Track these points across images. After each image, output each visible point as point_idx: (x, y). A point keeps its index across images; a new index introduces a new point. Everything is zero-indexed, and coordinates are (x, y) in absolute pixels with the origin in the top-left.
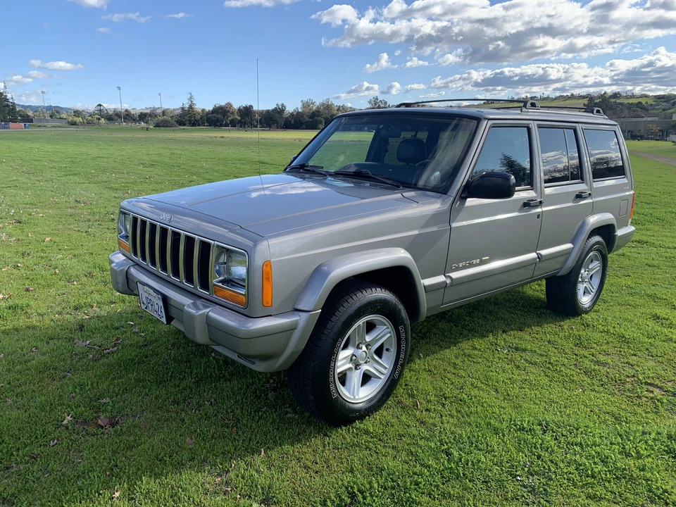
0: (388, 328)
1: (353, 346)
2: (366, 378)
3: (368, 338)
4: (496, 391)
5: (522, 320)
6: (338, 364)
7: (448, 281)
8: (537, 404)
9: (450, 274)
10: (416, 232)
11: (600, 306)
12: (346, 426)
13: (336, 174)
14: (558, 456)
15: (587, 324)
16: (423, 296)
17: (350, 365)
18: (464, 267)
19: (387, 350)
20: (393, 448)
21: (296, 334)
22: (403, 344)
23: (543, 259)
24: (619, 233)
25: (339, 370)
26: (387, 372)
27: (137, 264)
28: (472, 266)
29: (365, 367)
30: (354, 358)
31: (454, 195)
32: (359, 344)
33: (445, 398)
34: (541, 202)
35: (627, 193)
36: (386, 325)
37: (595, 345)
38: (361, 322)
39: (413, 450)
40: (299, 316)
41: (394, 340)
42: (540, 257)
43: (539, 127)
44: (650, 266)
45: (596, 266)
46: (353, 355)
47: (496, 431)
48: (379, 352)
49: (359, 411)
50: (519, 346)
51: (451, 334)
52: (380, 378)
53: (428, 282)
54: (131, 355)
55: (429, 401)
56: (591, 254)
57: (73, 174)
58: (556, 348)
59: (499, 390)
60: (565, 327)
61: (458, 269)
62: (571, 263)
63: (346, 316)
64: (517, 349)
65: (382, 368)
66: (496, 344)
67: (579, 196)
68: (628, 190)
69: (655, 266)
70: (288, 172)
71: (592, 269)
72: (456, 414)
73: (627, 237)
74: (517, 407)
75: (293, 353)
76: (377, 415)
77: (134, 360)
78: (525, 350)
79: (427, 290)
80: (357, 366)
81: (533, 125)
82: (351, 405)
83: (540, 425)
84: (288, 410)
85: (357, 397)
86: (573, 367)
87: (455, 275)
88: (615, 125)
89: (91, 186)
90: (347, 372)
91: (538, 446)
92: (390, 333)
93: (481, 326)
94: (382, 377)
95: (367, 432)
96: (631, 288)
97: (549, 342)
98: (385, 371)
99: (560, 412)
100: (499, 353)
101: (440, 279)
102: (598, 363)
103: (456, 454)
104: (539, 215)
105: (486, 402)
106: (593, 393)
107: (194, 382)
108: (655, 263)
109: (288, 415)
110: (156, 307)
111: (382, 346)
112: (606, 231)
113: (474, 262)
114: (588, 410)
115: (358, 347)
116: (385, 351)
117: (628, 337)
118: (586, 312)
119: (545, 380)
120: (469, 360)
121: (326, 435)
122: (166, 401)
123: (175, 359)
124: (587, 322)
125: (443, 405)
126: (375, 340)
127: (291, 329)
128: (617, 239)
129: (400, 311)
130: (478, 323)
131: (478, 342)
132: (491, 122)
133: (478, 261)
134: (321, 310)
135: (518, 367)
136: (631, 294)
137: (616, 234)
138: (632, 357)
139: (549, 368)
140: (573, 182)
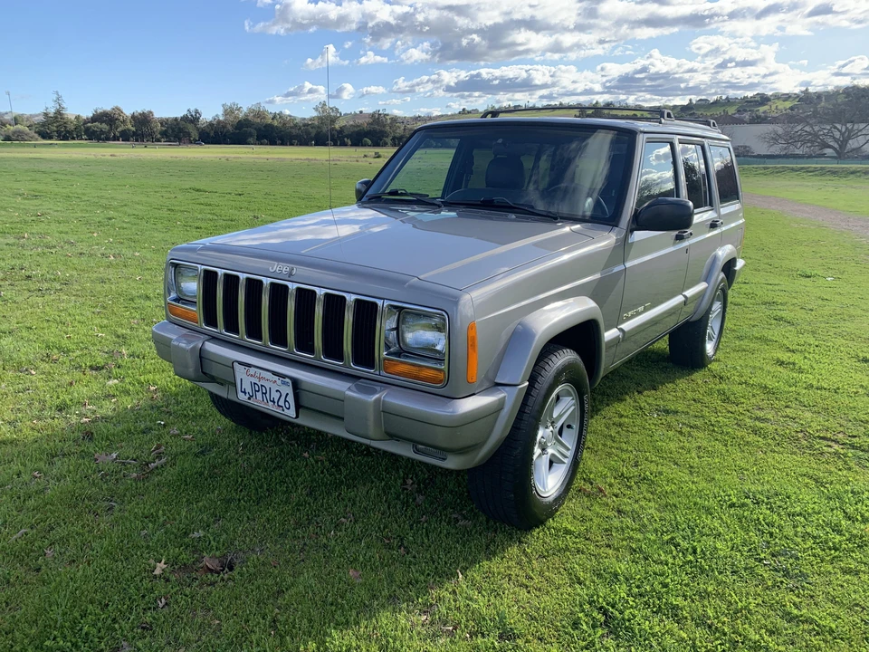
0: (573, 399)
1: (544, 425)
3: (555, 413)
4: (676, 464)
6: (535, 450)
7: (621, 335)
9: (622, 326)
10: (598, 276)
11: (720, 355)
14: (789, 531)
16: (604, 355)
17: (540, 451)
18: (633, 317)
19: (569, 427)
20: (608, 546)
21: (504, 416)
22: (586, 416)
23: (687, 302)
25: (535, 458)
26: (571, 454)
27: (219, 339)
28: (638, 314)
29: (551, 451)
30: (543, 440)
31: (625, 227)
32: (547, 423)
34: (691, 234)
35: (741, 221)
36: (571, 395)
37: (743, 400)
38: (554, 395)
39: (634, 546)
40: (506, 392)
41: (578, 414)
42: (685, 299)
43: (680, 142)
45: (717, 306)
46: (544, 437)
47: (708, 511)
48: (560, 430)
49: (550, 506)
50: (668, 408)
55: (611, 485)
56: (717, 294)
58: (706, 407)
60: (700, 382)
61: (628, 319)
62: (704, 305)
64: (667, 412)
65: (566, 451)
66: (641, 409)
67: (712, 226)
68: (741, 217)
69: (740, 305)
71: (714, 312)
72: (651, 497)
75: (498, 441)
78: (676, 412)
79: (607, 346)
80: (543, 451)
81: (675, 141)
82: (545, 500)
83: (747, 497)
85: (546, 490)
86: (735, 427)
87: (626, 327)
88: (729, 141)
91: (763, 523)
92: (574, 405)
94: (566, 461)
95: (567, 532)
96: (734, 330)
97: (694, 400)
98: (568, 454)
100: (650, 419)
101: (615, 332)
102: (757, 419)
103: (684, 544)
104: (688, 249)
106: (776, 455)
110: (275, 396)
113: (639, 309)
117: (769, 387)
118: (710, 363)
119: (719, 446)
120: (624, 430)
121: (520, 542)
123: (258, 466)
124: (718, 373)
125: (630, 488)
126: (560, 416)
127: (498, 409)
131: (620, 407)
132: (646, 136)
133: (643, 308)
134: (527, 383)
135: (681, 433)
136: (739, 338)
137: (736, 268)
138: (788, 410)
139: (714, 430)
140: (706, 208)
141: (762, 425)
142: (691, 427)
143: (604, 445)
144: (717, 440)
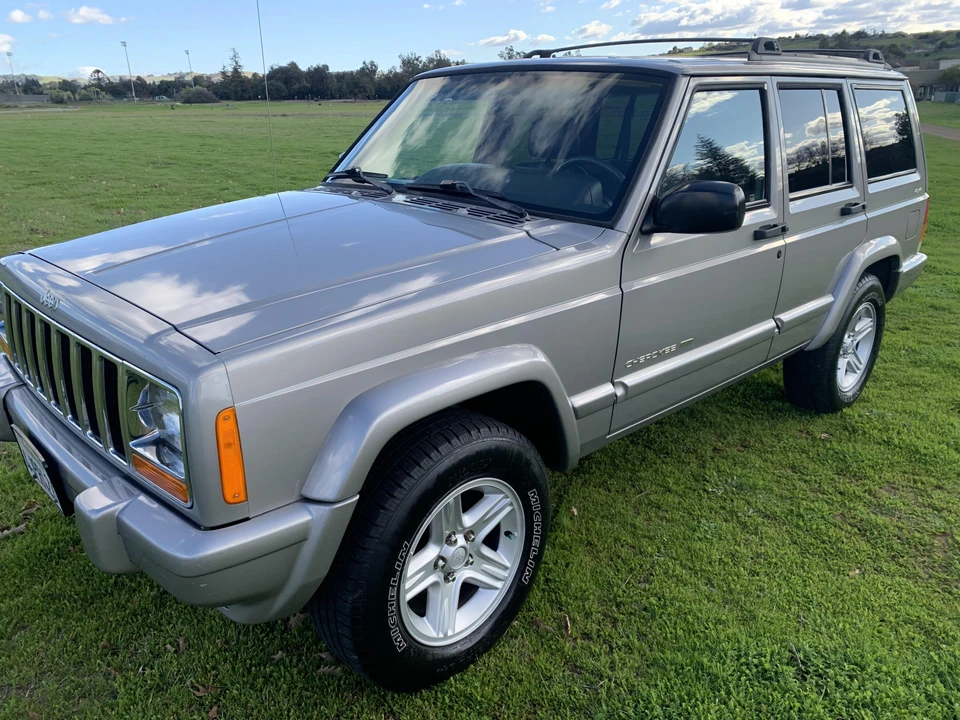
0: (507, 497)
1: (439, 542)
2: (468, 591)
3: (468, 520)
4: (709, 582)
5: (744, 426)
6: (408, 585)
7: (620, 392)
8: (784, 611)
9: (622, 380)
11: (871, 391)
12: (429, 688)
13: (410, 188)
15: (853, 427)
16: (571, 426)
17: (432, 579)
18: (649, 363)
19: (508, 534)
21: (308, 550)
22: (537, 519)
23: (785, 328)
24: (906, 266)
25: (410, 596)
26: (509, 575)
27: (25, 384)
28: (662, 357)
29: (465, 574)
30: (441, 563)
31: (628, 229)
32: (450, 536)
33: (618, 606)
34: (783, 228)
35: (921, 199)
36: (502, 492)
37: (870, 472)
38: (452, 497)
40: (311, 513)
41: (520, 517)
42: (780, 326)
43: (782, 87)
44: (936, 308)
45: (865, 325)
46: (441, 557)
47: (713, 683)
48: (492, 541)
49: (455, 658)
50: (744, 480)
51: (627, 461)
52: (496, 588)
53: (580, 400)
54: (45, 541)
55: (588, 615)
56: (860, 308)
57: (39, 184)
58: (805, 481)
59: (715, 582)
61: (640, 366)
62: (828, 327)
63: (417, 492)
64: (740, 487)
65: (498, 570)
66: (704, 479)
67: (846, 211)
68: (921, 194)
69: (944, 309)
70: (328, 184)
71: (860, 332)
72: (637, 643)
73: (914, 272)
74: (747, 619)
75: (303, 588)
76: (491, 660)
77: (51, 551)
78: (753, 489)
79: (580, 414)
80: (448, 576)
81: (770, 85)
82: (437, 651)
83: (792, 661)
84: (323, 655)
85: (450, 633)
86: (838, 520)
87: (631, 380)
88: (903, 80)
89: (63, 201)
90: (430, 590)
92: (511, 504)
93: (676, 441)
94: (499, 584)
95: (470, 702)
97: (793, 468)
98: (505, 574)
99: (828, 626)
100: (709, 498)
101: (606, 390)
104: (780, 252)
105: (691, 611)
106: (881, 577)
107: (155, 598)
108: (944, 303)
109: (323, 669)
111: (497, 528)
112: (885, 269)
113: (667, 349)
114: (877, 618)
115: (450, 541)
116: (503, 538)
117: (923, 451)
118: (849, 405)
119: (792, 553)
120: (657, 516)
122: (92, 647)
124: (853, 423)
125: (615, 621)
126: (483, 522)
127: (295, 541)
128: (901, 277)
129: (528, 463)
130: (672, 435)
132: (694, 82)
133: (674, 347)
134: (358, 497)
135: (744, 525)
136: (915, 364)
137: (901, 270)
138: (937, 494)
139: (798, 526)
140: (835, 186)
141: (881, 520)
142: (766, 516)
143: (616, 540)
144: (795, 543)
